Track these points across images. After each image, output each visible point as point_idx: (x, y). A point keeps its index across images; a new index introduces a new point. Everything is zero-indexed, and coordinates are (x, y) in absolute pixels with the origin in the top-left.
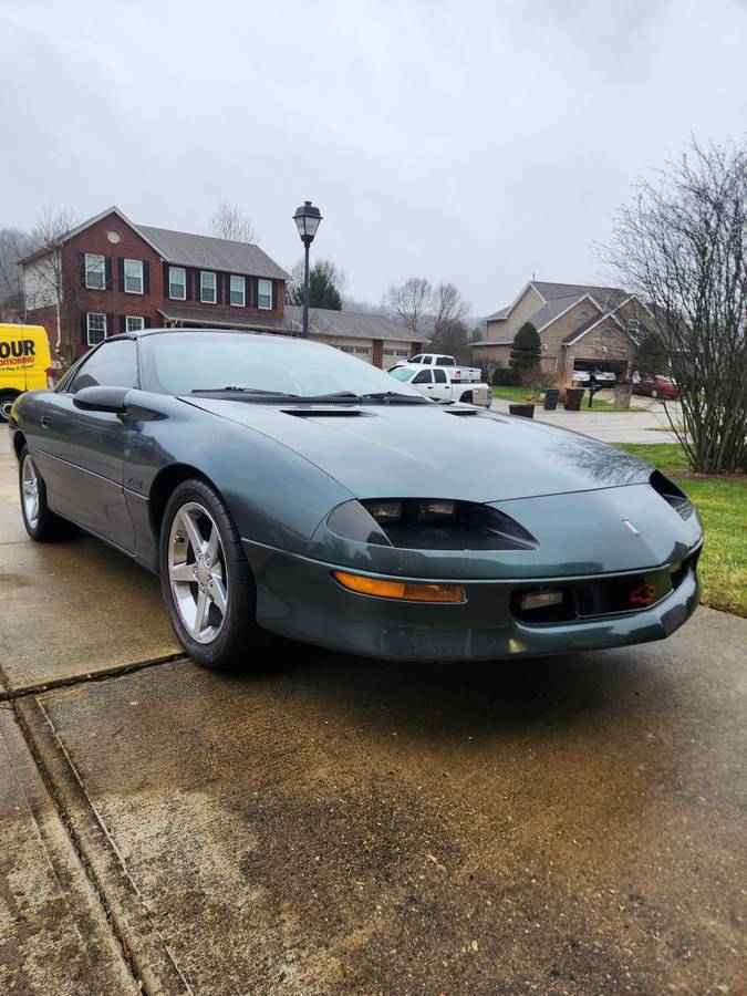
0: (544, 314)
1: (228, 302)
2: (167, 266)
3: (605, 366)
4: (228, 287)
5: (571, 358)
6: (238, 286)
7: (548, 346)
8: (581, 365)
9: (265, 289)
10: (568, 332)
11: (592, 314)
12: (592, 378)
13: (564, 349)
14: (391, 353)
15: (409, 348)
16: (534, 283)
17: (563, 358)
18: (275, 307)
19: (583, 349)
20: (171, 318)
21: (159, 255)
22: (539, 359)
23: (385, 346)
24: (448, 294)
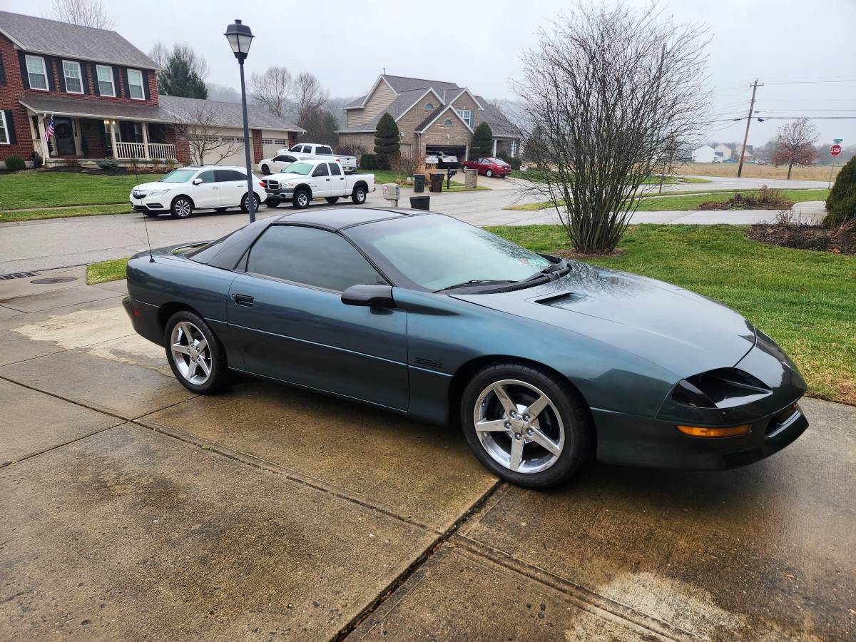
0: (397, 104)
1: (97, 93)
2: (22, 54)
3: (450, 151)
4: (95, 77)
5: (423, 145)
6: (105, 75)
7: (405, 134)
8: (432, 150)
9: (135, 79)
10: (419, 122)
11: (436, 106)
12: (440, 160)
13: (417, 136)
14: (270, 142)
15: (286, 137)
16: (386, 76)
17: (417, 144)
18: (148, 97)
19: (433, 136)
20: (37, 112)
21: (12, 43)
22: (399, 145)
23: (264, 136)
24: (308, 83)
